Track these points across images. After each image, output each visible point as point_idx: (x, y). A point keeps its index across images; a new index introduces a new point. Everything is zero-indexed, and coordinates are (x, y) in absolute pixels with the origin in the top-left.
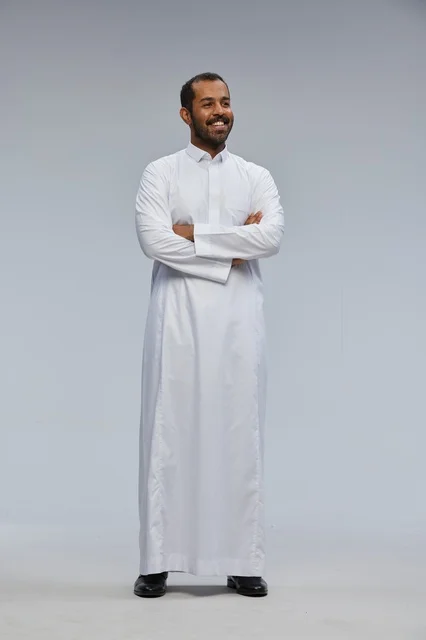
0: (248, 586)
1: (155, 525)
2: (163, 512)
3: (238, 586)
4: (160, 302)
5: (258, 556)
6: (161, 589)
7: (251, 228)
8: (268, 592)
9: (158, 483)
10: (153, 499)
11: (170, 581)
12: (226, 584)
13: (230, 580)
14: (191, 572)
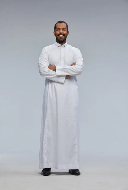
0: (75, 172)
1: (45, 154)
2: (47, 150)
3: (72, 172)
4: (47, 88)
5: (77, 163)
6: (49, 173)
7: (73, 66)
8: (81, 174)
9: (46, 142)
10: (44, 146)
11: (52, 171)
12: (68, 172)
13: (69, 170)
14: (56, 168)
